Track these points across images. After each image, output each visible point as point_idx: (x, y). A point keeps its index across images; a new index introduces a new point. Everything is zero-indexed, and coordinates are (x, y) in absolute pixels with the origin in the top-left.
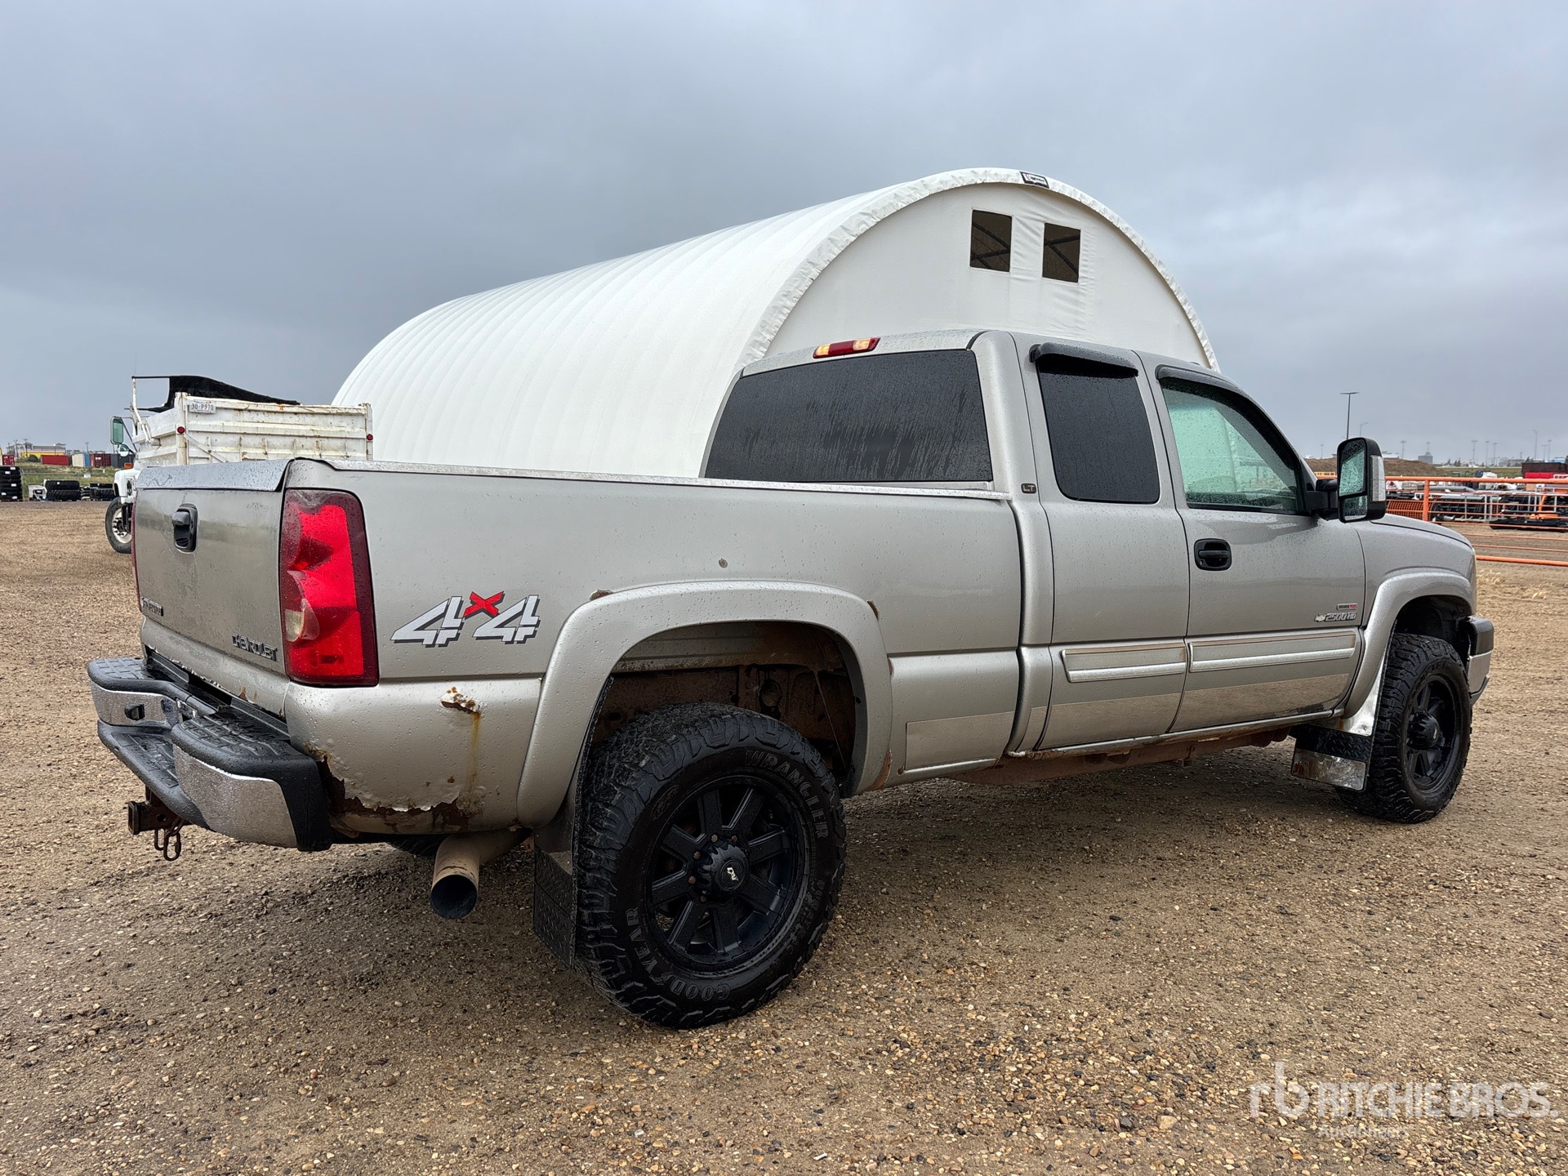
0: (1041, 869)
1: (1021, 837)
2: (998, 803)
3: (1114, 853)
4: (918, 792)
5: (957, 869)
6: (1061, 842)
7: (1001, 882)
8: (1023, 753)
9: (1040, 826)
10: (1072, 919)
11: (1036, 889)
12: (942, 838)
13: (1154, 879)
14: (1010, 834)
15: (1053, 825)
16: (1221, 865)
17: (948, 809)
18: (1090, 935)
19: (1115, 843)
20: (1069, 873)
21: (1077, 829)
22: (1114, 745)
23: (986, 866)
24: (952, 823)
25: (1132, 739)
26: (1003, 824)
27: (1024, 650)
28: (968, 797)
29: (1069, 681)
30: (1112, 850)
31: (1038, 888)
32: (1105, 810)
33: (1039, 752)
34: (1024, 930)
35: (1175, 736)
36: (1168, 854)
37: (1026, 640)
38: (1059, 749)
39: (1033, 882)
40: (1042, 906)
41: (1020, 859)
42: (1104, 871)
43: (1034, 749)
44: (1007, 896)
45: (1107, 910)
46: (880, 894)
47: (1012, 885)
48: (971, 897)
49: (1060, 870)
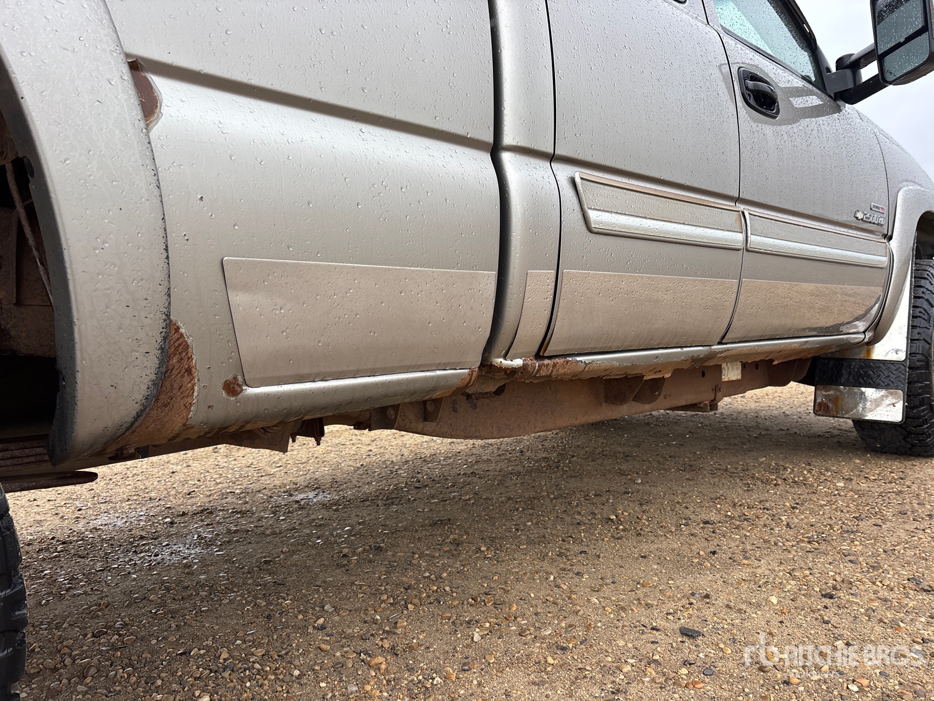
0: (560, 555)
1: (531, 511)
2: (504, 476)
3: (648, 520)
4: (418, 473)
5: (444, 568)
6: (579, 513)
7: (506, 583)
8: (518, 362)
9: (552, 496)
10: (621, 643)
11: (556, 590)
12: (434, 524)
13: (714, 553)
14: (517, 510)
15: (567, 494)
16: (785, 523)
17: (447, 488)
18: (662, 680)
19: (644, 507)
20: (599, 556)
21: (595, 495)
22: (657, 357)
23: (485, 558)
24: (450, 504)
25: (679, 350)
26: (509, 499)
27: (507, 157)
28: (472, 473)
29: (590, 230)
30: (645, 517)
31: (559, 587)
32: (622, 473)
33: (546, 362)
34: (543, 683)
35: (728, 350)
36: (713, 516)
37: (508, 139)
38: (579, 359)
39: (552, 578)
40: (569, 621)
41: (530, 542)
42: (645, 548)
43: (538, 356)
44: (515, 608)
45: (670, 617)
46: (310, 630)
47: (520, 586)
48: (459, 616)
49: (585, 552)
